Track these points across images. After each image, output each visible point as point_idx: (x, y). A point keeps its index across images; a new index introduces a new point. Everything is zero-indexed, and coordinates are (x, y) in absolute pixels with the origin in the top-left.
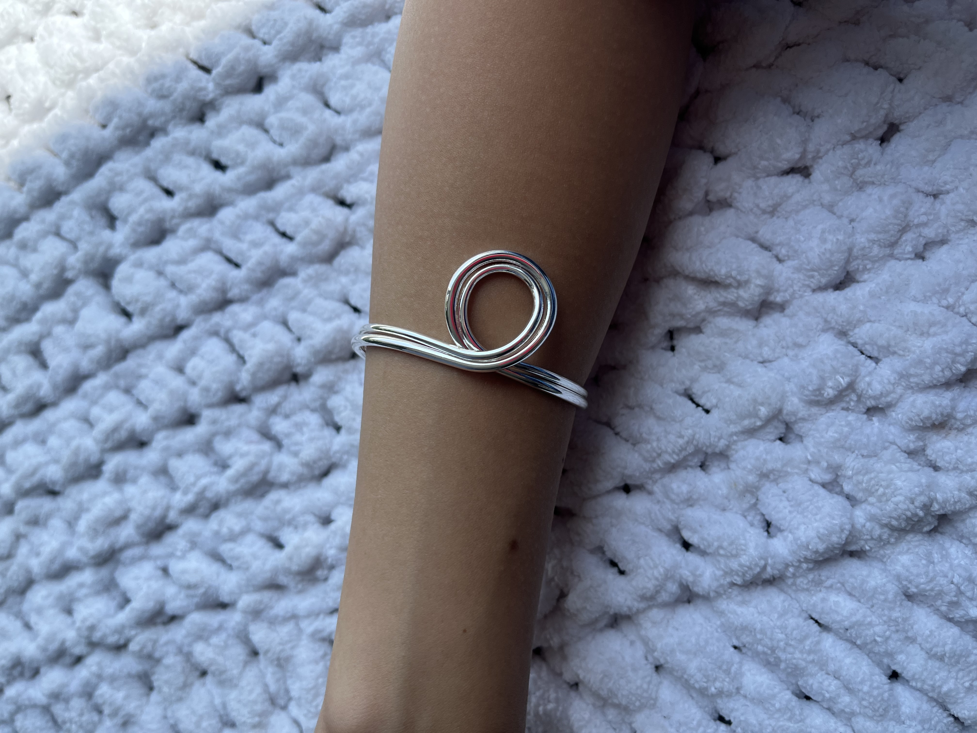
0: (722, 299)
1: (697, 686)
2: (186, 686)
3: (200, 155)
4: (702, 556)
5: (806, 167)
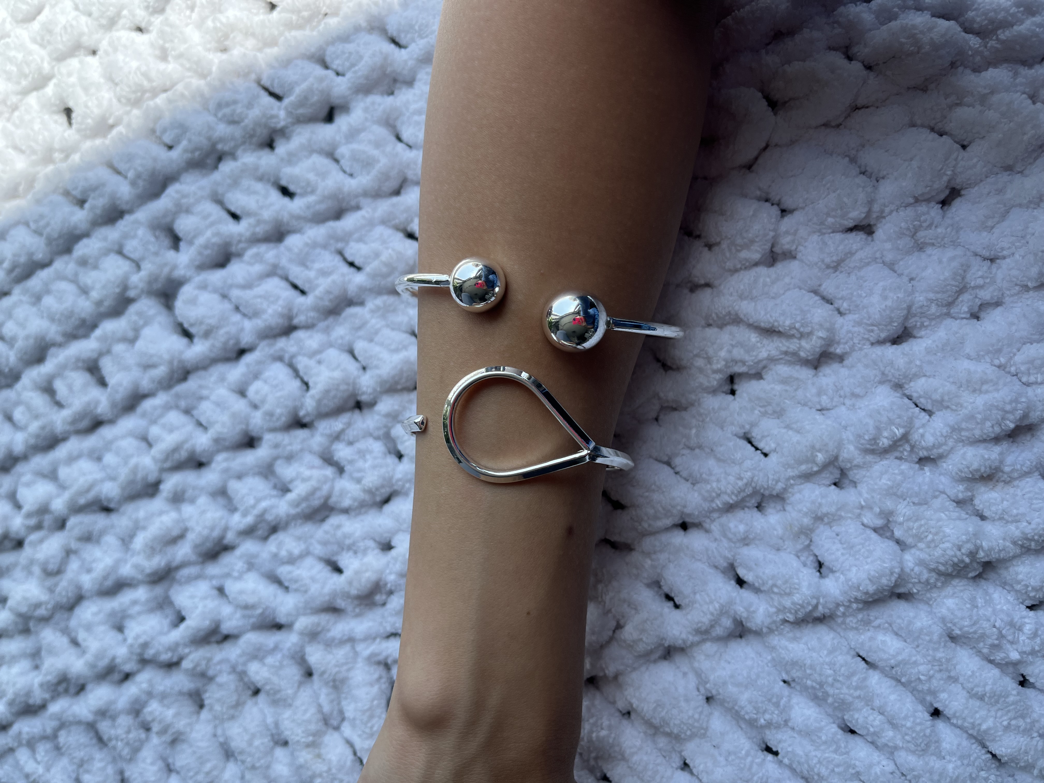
0: (784, 349)
1: (747, 717)
2: (238, 705)
3: (269, 181)
4: (756, 593)
5: (869, 226)
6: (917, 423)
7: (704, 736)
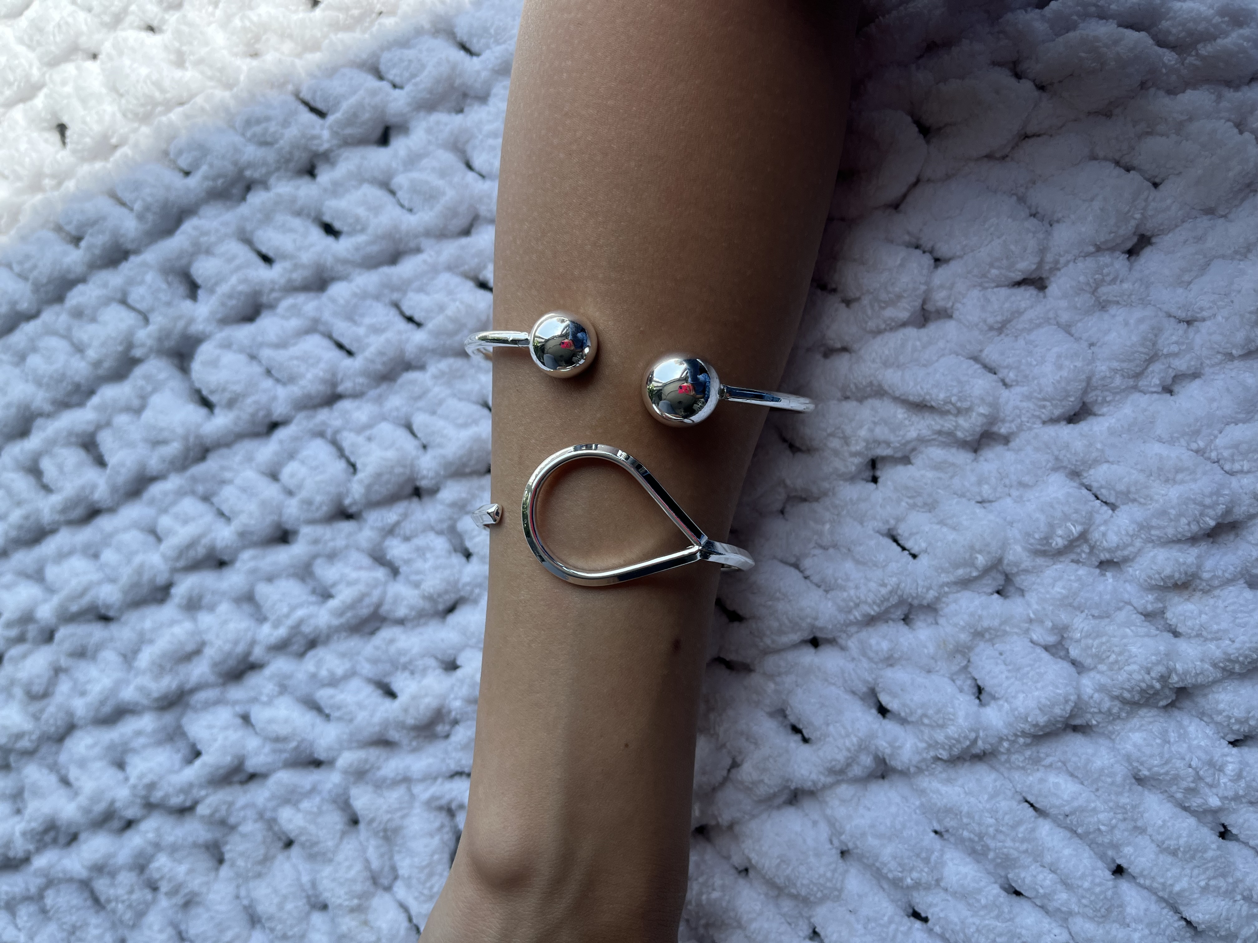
0: (938, 427)
1: (890, 876)
2: (266, 860)
3: (308, 215)
4: (902, 724)
5: (1041, 279)
6: (1098, 519)
7: (838, 898)
